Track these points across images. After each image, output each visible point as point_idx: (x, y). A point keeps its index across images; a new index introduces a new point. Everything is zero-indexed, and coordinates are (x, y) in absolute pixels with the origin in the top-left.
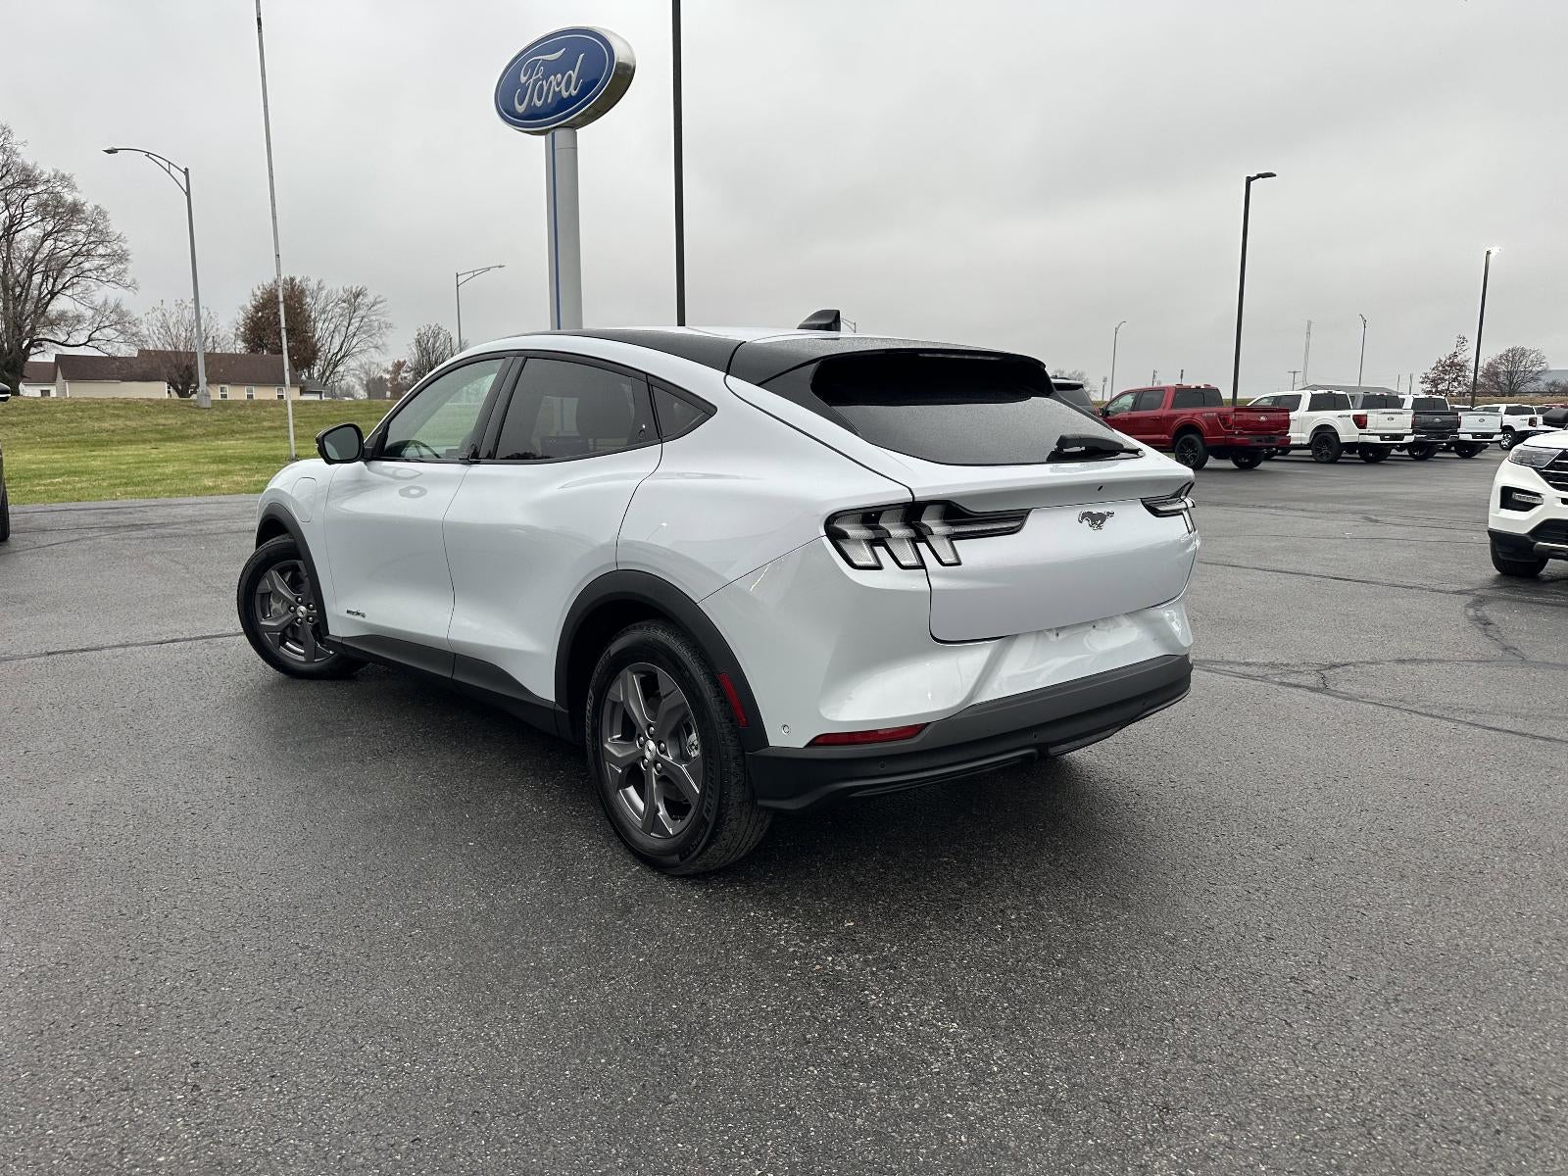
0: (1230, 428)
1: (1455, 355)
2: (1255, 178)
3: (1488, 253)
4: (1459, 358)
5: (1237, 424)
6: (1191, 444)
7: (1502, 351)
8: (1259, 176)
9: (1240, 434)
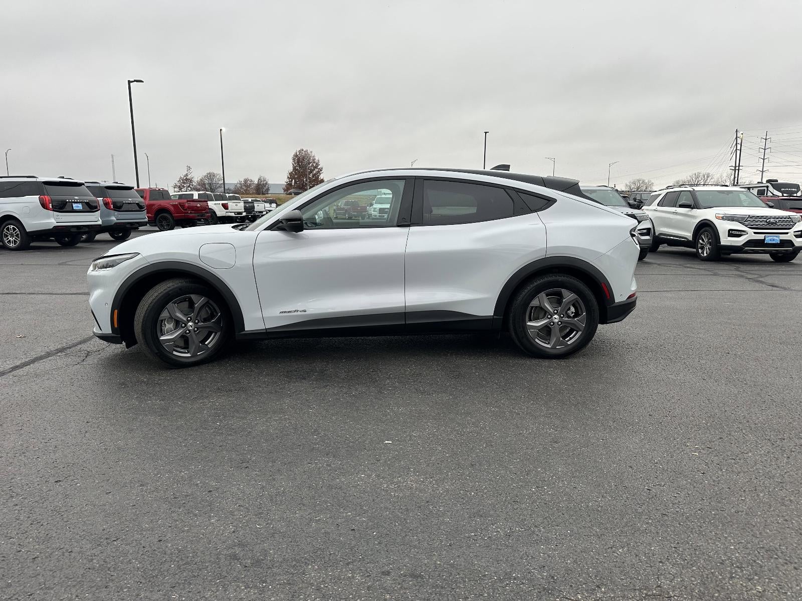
0: (186, 210)
1: (187, 175)
2: (132, 82)
3: (221, 130)
4: (189, 176)
5: (189, 208)
6: (165, 218)
7: (205, 174)
8: (135, 81)
9: (191, 213)
